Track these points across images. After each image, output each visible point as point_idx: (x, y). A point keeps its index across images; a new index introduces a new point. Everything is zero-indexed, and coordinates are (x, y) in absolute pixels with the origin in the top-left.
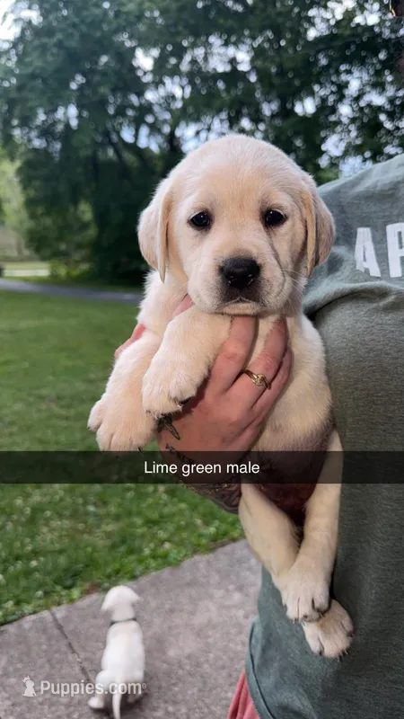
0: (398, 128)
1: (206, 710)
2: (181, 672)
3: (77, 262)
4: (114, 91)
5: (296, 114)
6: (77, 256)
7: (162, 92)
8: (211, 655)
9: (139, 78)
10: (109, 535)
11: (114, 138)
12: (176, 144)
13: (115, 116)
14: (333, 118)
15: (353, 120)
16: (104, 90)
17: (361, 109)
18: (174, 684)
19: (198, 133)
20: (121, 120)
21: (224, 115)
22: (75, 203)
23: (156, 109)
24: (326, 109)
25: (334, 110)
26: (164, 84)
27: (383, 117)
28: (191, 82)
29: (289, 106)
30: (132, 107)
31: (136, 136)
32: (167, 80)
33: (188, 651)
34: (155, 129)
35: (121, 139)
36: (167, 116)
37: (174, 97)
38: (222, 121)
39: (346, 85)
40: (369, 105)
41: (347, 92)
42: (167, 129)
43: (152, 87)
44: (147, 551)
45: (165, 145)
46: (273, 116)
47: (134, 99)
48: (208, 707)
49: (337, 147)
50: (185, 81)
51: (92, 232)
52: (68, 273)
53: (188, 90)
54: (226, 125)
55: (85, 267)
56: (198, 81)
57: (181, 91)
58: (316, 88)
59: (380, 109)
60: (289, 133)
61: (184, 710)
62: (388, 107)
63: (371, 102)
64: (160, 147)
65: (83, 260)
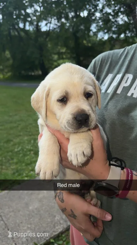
0: (116, 21)
1: (41, 226)
2: (33, 214)
3: (7, 73)
4: (15, 9)
5: (81, 16)
6: (6, 71)
7: (33, 9)
8: (44, 208)
9: (24, 4)
10: (12, 169)
11: (17, 27)
12: (39, 28)
13: (16, 19)
14: (93, 18)
15: (100, 18)
16: (11, 9)
17: (103, 14)
18: (31, 218)
19: (46, 24)
20: (18, 20)
21: (55, 18)
22: (4, 51)
23: (31, 15)
24: (91, 14)
25: (94, 15)
26: (33, 6)
27: (111, 17)
28: (43, 5)
29: (78, 13)
30: (22, 15)
31: (25, 26)
32: (34, 4)
33: (36, 207)
34: (31, 23)
35: (19, 27)
36: (35, 18)
37: (37, 11)
38: (55, 19)
39: (97, 5)
40: (106, 13)
41: (98, 8)
42: (35, 23)
43: (29, 7)
44: (25, 174)
45: (35, 29)
46: (73, 17)
47: (23, 12)
48: (41, 224)
49: (95, 28)
50: (41, 5)
51: (11, 62)
52: (4, 77)
53: (42, 8)
54: (56, 21)
55: (9, 74)
56: (45, 5)
57: (40, 8)
58: (88, 6)
59: (110, 14)
60: (79, 24)
61: (33, 226)
62: (112, 13)
63: (107, 11)
64: (33, 29)
65: (8, 72)
